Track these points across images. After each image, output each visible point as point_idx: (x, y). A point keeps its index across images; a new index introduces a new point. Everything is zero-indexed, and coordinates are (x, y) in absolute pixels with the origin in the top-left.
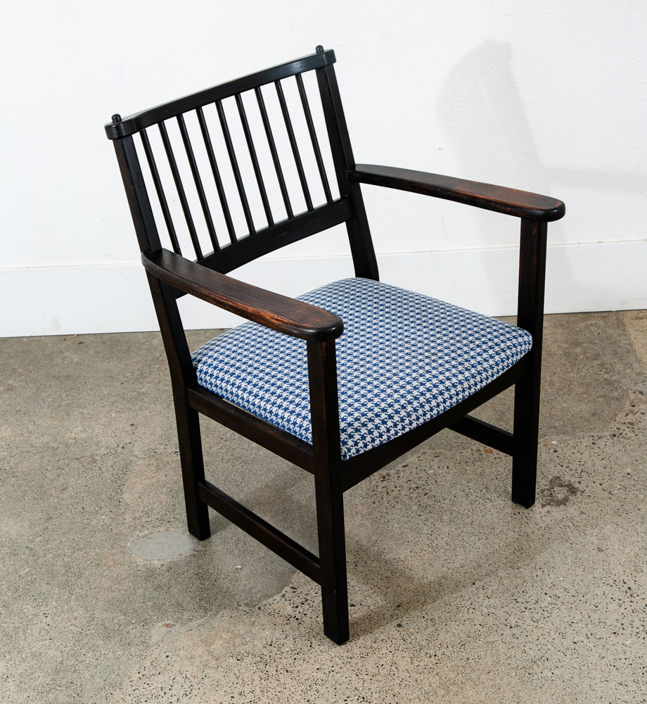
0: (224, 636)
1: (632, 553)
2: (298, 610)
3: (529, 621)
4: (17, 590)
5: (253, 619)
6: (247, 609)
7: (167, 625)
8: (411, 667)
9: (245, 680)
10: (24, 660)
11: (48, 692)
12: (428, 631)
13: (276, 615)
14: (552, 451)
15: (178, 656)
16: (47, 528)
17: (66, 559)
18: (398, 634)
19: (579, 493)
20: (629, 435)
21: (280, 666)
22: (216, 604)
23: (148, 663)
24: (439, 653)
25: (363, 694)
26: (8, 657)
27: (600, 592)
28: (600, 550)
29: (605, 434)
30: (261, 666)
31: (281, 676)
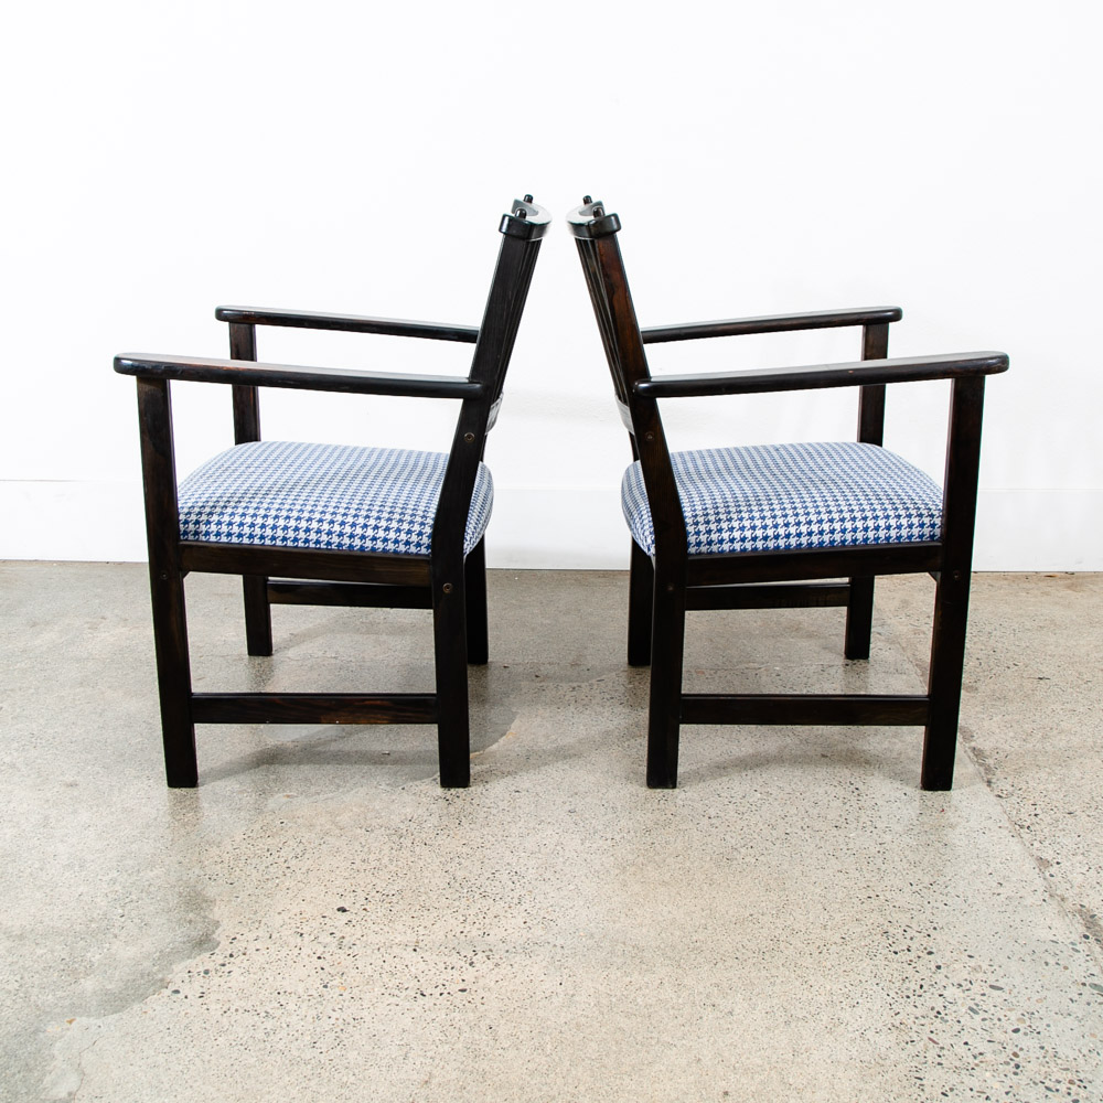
0: (355, 809)
3: (732, 813)
4: (122, 755)
5: (393, 797)
6: (388, 789)
7: (288, 796)
8: (580, 848)
9: (372, 849)
10: (112, 813)
11: (132, 843)
13: (422, 795)
14: (774, 675)
15: (296, 823)
18: (569, 819)
21: (417, 840)
22: (352, 782)
23: (257, 826)
24: (617, 837)
25: (517, 869)
26: (95, 809)
27: (821, 791)
28: (823, 756)
30: (395, 838)
31: (417, 849)
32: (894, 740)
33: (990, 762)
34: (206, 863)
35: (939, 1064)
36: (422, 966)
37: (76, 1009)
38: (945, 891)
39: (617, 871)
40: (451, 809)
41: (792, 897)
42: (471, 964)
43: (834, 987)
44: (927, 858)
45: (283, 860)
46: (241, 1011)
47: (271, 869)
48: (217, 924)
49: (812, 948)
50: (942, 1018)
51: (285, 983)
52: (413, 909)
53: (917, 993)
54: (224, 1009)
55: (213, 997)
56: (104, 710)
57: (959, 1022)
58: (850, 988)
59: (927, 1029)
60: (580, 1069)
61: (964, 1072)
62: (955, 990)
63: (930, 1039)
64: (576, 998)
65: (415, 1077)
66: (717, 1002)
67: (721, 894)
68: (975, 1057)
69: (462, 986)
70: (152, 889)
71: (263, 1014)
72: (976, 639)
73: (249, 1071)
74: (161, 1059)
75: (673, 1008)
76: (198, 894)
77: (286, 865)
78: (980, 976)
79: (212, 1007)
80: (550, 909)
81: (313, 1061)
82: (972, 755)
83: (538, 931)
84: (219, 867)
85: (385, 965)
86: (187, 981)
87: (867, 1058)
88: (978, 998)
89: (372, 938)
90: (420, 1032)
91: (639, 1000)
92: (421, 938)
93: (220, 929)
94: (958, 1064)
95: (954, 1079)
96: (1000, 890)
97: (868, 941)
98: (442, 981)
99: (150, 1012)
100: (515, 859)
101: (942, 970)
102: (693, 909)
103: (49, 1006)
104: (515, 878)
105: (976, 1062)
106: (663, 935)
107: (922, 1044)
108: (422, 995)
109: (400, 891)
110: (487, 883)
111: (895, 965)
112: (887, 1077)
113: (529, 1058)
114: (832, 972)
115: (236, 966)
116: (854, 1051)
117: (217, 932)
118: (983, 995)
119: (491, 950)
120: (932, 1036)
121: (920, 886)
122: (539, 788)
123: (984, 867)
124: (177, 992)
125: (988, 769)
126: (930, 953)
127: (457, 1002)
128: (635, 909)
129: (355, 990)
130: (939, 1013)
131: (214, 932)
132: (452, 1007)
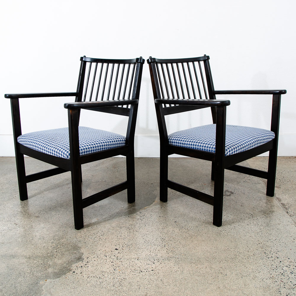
0: (116, 222)
1: (252, 207)
2: (141, 217)
4: (50, 209)
5: (126, 219)
6: (125, 216)
7: (97, 219)
8: (179, 232)
9: (122, 233)
10: (50, 224)
11: (56, 232)
12: (185, 223)
13: (134, 218)
15: (101, 226)
16: (62, 196)
17: (67, 203)
18: (175, 224)
19: (234, 194)
20: (249, 182)
21: (134, 230)
22: (115, 215)
23: (90, 227)
24: (189, 229)
26: (45, 223)
27: (242, 215)
28: (241, 206)
29: (241, 181)
30: (128, 230)
31: (135, 233)
32: (260, 201)
33: (287, 207)
34: (77, 237)
35: (284, 287)
36: (140, 264)
37: (47, 277)
38: (280, 241)
39: (190, 238)
40: (142, 222)
41: (238, 244)
42: (154, 263)
43: (253, 267)
44: (273, 233)
45: (98, 236)
46: (92, 277)
47: (95, 238)
48: (83, 254)
49: (246, 257)
50: (283, 275)
51: (103, 269)
52: (136, 249)
53: (276, 268)
54: (88, 276)
55: (85, 273)
56: (44, 197)
57: (288, 276)
58: (258, 267)
59: (280, 278)
60: (187, 291)
61: (292, 289)
62: (286, 267)
63: (281, 281)
64: (184, 272)
65: (143, 294)
66: (222, 272)
67: (219, 243)
68: (294, 285)
69: (152, 269)
70: (63, 244)
71: (99, 278)
72: (278, 174)
73: (97, 293)
74: (72, 290)
75: (210, 274)
76: (76, 246)
77: (99, 237)
78: (292, 264)
79: (84, 276)
80: (173, 248)
81: (114, 290)
82: (281, 205)
83: (171, 254)
84: (81, 238)
85: (130, 264)
86: (77, 269)
87: (265, 286)
88: (292, 270)
89: (126, 257)
90: (142, 282)
91: (201, 272)
92: (139, 256)
93: (84, 255)
94: (289, 287)
95: (289, 291)
96: (294, 241)
97: (260, 255)
98: (146, 268)
99: (68, 278)
100: (162, 235)
101: (282, 262)
102: (212, 247)
103: (39, 276)
104: (162, 240)
105: (294, 286)
106: (205, 254)
107: (279, 282)
108: (141, 272)
109: (132, 244)
110: (155, 241)
111: (269, 261)
112: (271, 291)
113: (173, 288)
114: (252, 263)
115: (89, 265)
116: (261, 284)
117: (83, 256)
118: (294, 269)
119: (159, 259)
120: (281, 280)
121: (273, 240)
122: (166, 216)
123: (289, 235)
124: (74, 272)
125: (286, 209)
126: (278, 258)
127: (151, 273)
128: (196, 248)
129: (123, 271)
130: (282, 274)
131: (82, 256)
132: (150, 275)
